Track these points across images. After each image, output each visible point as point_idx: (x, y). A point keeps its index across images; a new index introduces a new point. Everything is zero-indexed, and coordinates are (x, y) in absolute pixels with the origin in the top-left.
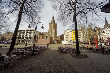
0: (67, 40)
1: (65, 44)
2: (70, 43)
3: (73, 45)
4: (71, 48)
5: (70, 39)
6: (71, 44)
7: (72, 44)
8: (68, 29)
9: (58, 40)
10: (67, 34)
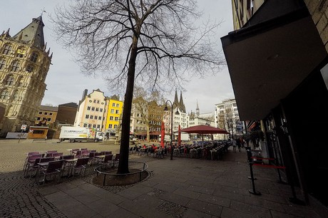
0: (85, 126)
1: (75, 140)
2: (97, 136)
3: (106, 143)
4: (101, 154)
5: (99, 122)
6: (100, 138)
7: (102, 140)
8: (98, 90)
9: (40, 124)
10: (92, 105)
